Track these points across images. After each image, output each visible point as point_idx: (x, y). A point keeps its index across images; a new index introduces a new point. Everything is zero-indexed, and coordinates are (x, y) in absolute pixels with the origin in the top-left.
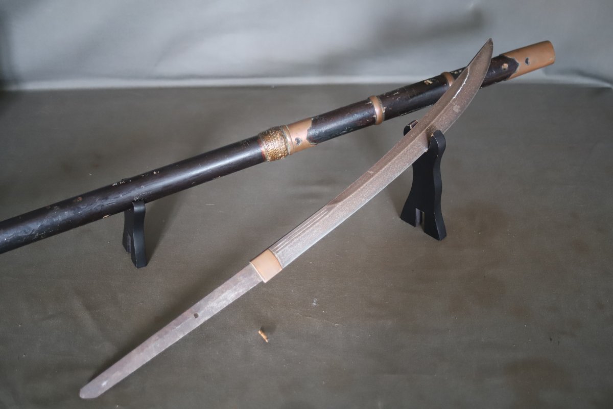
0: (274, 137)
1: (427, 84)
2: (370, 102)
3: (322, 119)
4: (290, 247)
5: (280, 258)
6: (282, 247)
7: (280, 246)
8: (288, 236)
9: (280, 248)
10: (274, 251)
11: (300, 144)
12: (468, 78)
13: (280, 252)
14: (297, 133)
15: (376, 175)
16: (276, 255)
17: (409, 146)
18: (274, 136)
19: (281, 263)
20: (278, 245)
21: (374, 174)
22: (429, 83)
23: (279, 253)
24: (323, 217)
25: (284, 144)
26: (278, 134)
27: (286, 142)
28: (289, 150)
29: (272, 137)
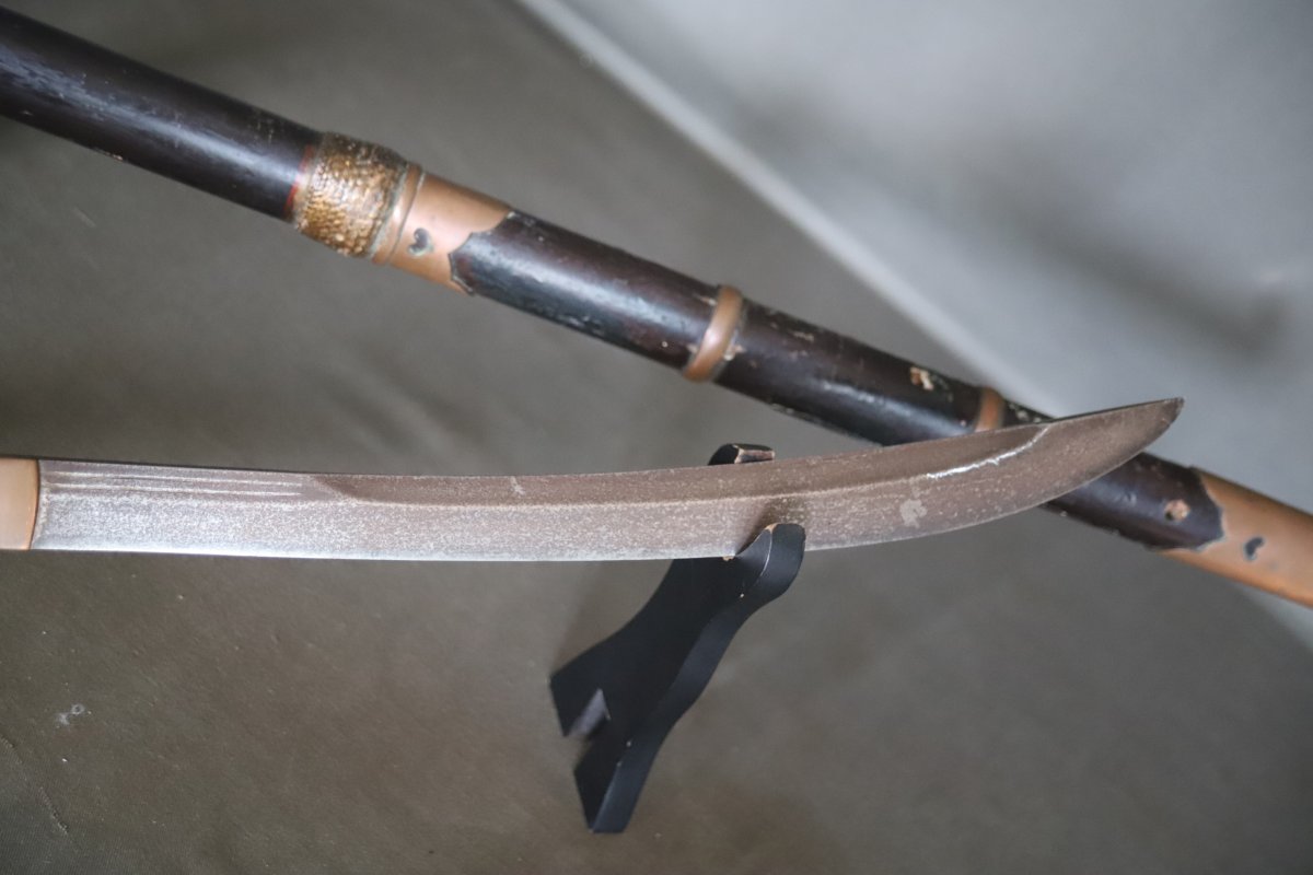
0: (360, 176)
1: (914, 381)
2: (712, 302)
3: (538, 235)
4: (106, 505)
5: (49, 512)
6: (83, 486)
7: (78, 481)
8: (124, 471)
9: (73, 486)
10: (49, 479)
11: (420, 254)
12: (1018, 456)
13: (63, 497)
14: (433, 218)
15: (524, 508)
16: (43, 498)
17: (688, 503)
18: (364, 172)
19: (38, 529)
20: (75, 474)
21: (524, 500)
22: (921, 384)
23: (56, 497)
24: (276, 499)
25: (372, 214)
26: (378, 178)
27: (382, 217)
28: (377, 247)
29: (355, 171)
